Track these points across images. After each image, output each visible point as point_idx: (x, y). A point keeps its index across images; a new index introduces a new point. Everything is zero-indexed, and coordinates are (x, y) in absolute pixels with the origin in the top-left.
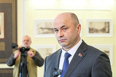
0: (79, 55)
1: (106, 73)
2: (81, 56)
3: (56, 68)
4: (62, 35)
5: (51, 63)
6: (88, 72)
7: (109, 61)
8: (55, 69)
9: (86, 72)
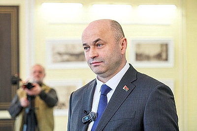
0: (124, 88)
1: (168, 117)
2: (127, 89)
3: (88, 110)
4: (96, 55)
5: (79, 102)
6: (138, 116)
7: (173, 99)
8: (86, 112)
9: (134, 115)
